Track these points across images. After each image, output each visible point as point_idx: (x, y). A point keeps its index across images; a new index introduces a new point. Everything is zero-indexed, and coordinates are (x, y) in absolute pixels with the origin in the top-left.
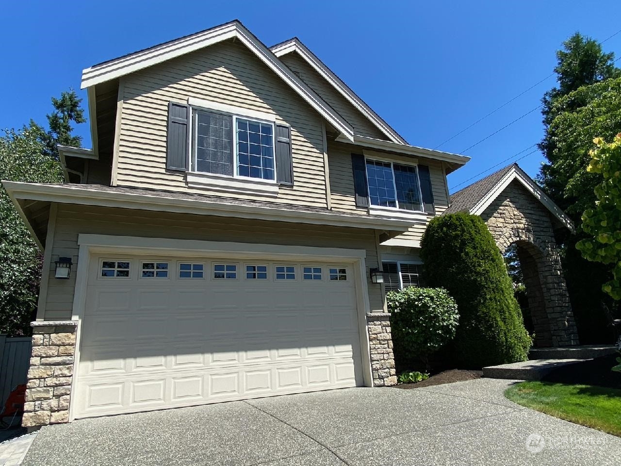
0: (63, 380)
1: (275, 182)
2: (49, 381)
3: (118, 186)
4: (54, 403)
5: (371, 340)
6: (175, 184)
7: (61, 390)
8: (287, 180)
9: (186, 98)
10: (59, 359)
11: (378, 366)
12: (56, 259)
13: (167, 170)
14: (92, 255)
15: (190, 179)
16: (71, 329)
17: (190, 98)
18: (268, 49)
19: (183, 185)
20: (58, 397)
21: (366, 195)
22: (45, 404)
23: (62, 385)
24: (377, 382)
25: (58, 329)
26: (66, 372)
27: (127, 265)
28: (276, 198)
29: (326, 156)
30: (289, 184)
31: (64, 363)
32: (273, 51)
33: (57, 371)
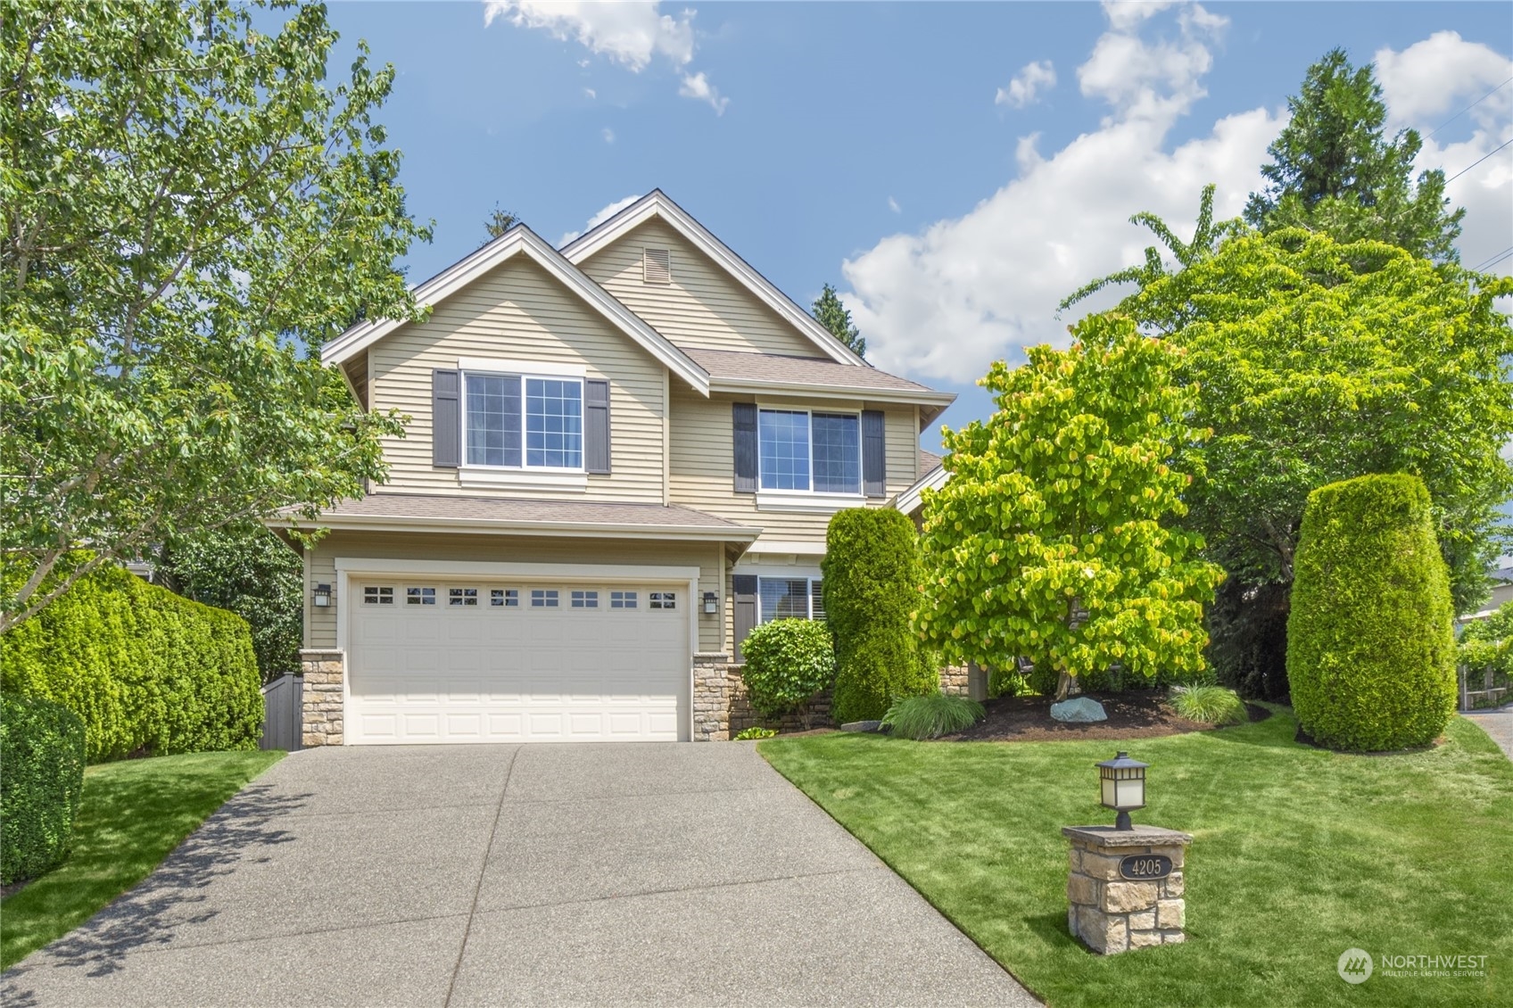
0: (334, 706)
1: (582, 470)
2: (323, 706)
3: (378, 494)
4: (328, 726)
5: (696, 686)
6: (444, 484)
7: (333, 715)
8: (600, 465)
9: (455, 359)
10: (329, 686)
11: (702, 718)
12: (316, 586)
13: (435, 467)
14: (352, 579)
15: (463, 476)
16: (338, 657)
17: (461, 359)
18: (558, 252)
19: (455, 485)
20: (332, 721)
21: (754, 475)
22: (321, 727)
23: (334, 711)
24: (700, 736)
25: (326, 657)
26: (337, 699)
27: (390, 591)
28: (583, 493)
29: (666, 422)
30: (605, 471)
31: (334, 691)
32: (567, 256)
33: (328, 697)
